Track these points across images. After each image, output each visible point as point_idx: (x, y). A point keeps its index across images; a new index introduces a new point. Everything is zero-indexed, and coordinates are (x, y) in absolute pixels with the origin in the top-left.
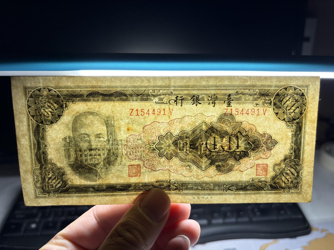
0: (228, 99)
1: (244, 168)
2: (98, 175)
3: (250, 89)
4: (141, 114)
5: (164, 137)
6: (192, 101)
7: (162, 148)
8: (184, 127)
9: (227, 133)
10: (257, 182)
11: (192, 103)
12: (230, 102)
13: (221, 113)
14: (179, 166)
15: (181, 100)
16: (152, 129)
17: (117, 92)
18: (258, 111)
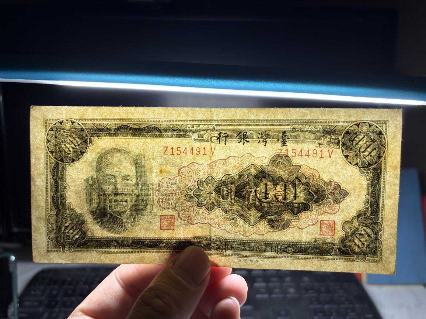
0: (282, 136)
1: (304, 225)
2: (123, 226)
3: (311, 125)
4: (177, 153)
5: (204, 182)
6: (239, 138)
7: (201, 196)
8: (228, 171)
9: (282, 179)
10: (321, 244)
11: (238, 141)
12: (285, 141)
13: (274, 154)
14: (222, 219)
15: (225, 138)
16: (190, 171)
17: (150, 126)
18: (321, 152)
